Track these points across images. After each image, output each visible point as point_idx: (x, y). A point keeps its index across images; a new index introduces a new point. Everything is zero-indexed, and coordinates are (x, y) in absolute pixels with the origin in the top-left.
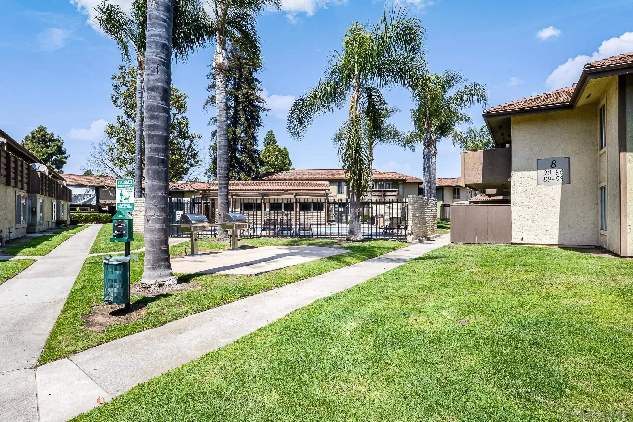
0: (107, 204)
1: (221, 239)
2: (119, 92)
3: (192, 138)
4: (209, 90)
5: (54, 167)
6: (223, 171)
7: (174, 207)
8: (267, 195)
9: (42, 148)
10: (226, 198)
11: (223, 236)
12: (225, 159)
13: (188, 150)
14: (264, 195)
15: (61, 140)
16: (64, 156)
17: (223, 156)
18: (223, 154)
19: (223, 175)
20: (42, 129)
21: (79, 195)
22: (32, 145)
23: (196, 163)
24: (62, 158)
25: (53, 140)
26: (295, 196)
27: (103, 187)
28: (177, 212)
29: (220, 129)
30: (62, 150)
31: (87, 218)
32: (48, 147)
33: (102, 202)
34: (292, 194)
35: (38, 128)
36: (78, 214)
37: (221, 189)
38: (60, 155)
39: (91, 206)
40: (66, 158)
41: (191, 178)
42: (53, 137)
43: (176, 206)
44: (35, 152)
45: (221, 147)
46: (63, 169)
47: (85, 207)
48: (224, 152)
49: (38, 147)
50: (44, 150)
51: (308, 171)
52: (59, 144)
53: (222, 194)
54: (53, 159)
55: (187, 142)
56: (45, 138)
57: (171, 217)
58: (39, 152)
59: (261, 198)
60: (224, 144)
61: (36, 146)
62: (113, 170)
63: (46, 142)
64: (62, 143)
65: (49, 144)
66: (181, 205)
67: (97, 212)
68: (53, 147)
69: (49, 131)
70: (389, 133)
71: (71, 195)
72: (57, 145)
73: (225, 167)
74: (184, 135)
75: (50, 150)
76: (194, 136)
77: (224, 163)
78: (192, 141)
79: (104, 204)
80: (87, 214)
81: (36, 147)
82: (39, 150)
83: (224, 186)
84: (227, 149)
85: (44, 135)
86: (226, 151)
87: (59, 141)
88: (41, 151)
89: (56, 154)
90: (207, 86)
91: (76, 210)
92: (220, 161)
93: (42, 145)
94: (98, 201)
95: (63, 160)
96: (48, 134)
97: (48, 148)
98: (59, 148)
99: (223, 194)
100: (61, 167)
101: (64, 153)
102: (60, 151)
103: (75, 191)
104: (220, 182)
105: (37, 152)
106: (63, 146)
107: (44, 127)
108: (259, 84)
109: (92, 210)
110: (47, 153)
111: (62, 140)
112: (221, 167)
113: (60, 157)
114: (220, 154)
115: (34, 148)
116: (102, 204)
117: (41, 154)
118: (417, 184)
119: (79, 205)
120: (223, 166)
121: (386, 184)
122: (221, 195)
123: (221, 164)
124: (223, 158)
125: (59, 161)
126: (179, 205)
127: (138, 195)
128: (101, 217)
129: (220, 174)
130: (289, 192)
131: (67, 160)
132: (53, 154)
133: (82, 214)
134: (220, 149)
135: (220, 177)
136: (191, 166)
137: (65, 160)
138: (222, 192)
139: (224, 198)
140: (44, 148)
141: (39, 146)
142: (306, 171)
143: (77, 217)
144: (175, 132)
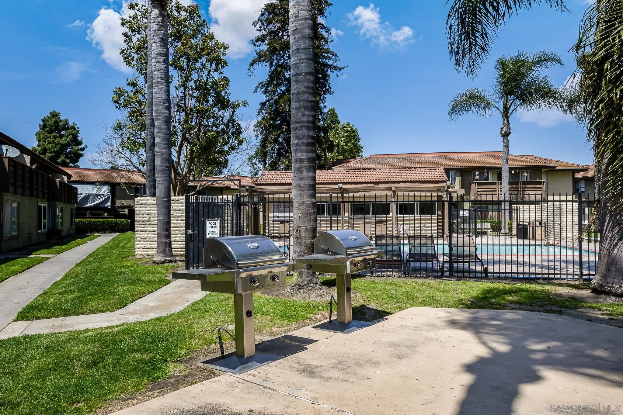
0: (126, 207)
1: (301, 287)
2: (131, 44)
3: (235, 107)
4: (257, 44)
5: (68, 161)
6: (305, 131)
7: (201, 212)
8: (346, 191)
9: (55, 137)
10: (311, 192)
11: (306, 279)
12: (309, 104)
13: (227, 125)
14: (343, 191)
15: (76, 127)
16: (80, 147)
17: (305, 97)
18: (304, 93)
19: (305, 140)
20: (55, 115)
21: (89, 195)
22: (44, 134)
23: (241, 143)
24: (78, 150)
25: (68, 128)
26: (394, 192)
27: (119, 184)
28: (208, 222)
29: (297, 36)
30: (78, 139)
31: (99, 225)
32: (61, 136)
33: (119, 203)
34: (390, 189)
35: (50, 113)
36: (87, 220)
37: (301, 172)
38: (75, 146)
39: (106, 210)
40: (83, 149)
41: (232, 170)
42: (67, 124)
43: (206, 210)
44: (46, 143)
45: (301, 77)
46: (78, 164)
47: (98, 210)
48: (307, 87)
49: (50, 137)
50: (56, 141)
51: (397, 156)
52: (74, 132)
53: (301, 183)
54: (67, 151)
55: (227, 114)
56: (58, 126)
57: (196, 232)
58: (51, 143)
59: (340, 195)
60: (306, 70)
61: (48, 135)
62: (130, 161)
63: (60, 131)
64: (78, 132)
65: (63, 132)
66: (215, 208)
67: (112, 218)
68: (67, 137)
69: (62, 118)
70: (539, 90)
71: (76, 194)
72: (72, 134)
73: (309, 122)
74: (223, 103)
75: (63, 141)
76: (237, 103)
77: (307, 113)
78: (234, 111)
79: (121, 207)
80: (99, 220)
81: (48, 137)
82: (51, 140)
83: (306, 164)
84: (313, 82)
85: (56, 122)
86: (311, 85)
87: (75, 129)
88: (53, 141)
89: (71, 145)
90: (254, 38)
91: (86, 215)
92: (298, 109)
93: (54, 134)
94: (113, 203)
95: (79, 152)
96: (61, 121)
97: (61, 138)
98: (75, 137)
99: (306, 183)
100: (77, 161)
101: (80, 143)
102: (76, 141)
103: (83, 190)
104: (299, 155)
105: (49, 143)
106: (78, 135)
107: (57, 112)
108: (327, 32)
109: (106, 214)
110: (61, 144)
111: (78, 128)
112: (300, 122)
113: (75, 148)
114: (298, 93)
115: (45, 139)
116: (118, 207)
117: (54, 145)
118: (571, 172)
119: (90, 208)
120: (305, 119)
121: (523, 173)
122: (299, 187)
123: (300, 114)
124: (304, 100)
125: (74, 154)
126: (211, 208)
127: (150, 192)
128: (116, 224)
129: (297, 138)
130: (381, 186)
131: (83, 152)
132: (68, 145)
133: (93, 220)
134: (297, 81)
135: (297, 144)
136: (233, 148)
137: (81, 152)
138: (302, 179)
139: (307, 192)
140: (57, 137)
141: (52, 135)
142: (395, 156)
143: (87, 224)
144: (210, 99)
